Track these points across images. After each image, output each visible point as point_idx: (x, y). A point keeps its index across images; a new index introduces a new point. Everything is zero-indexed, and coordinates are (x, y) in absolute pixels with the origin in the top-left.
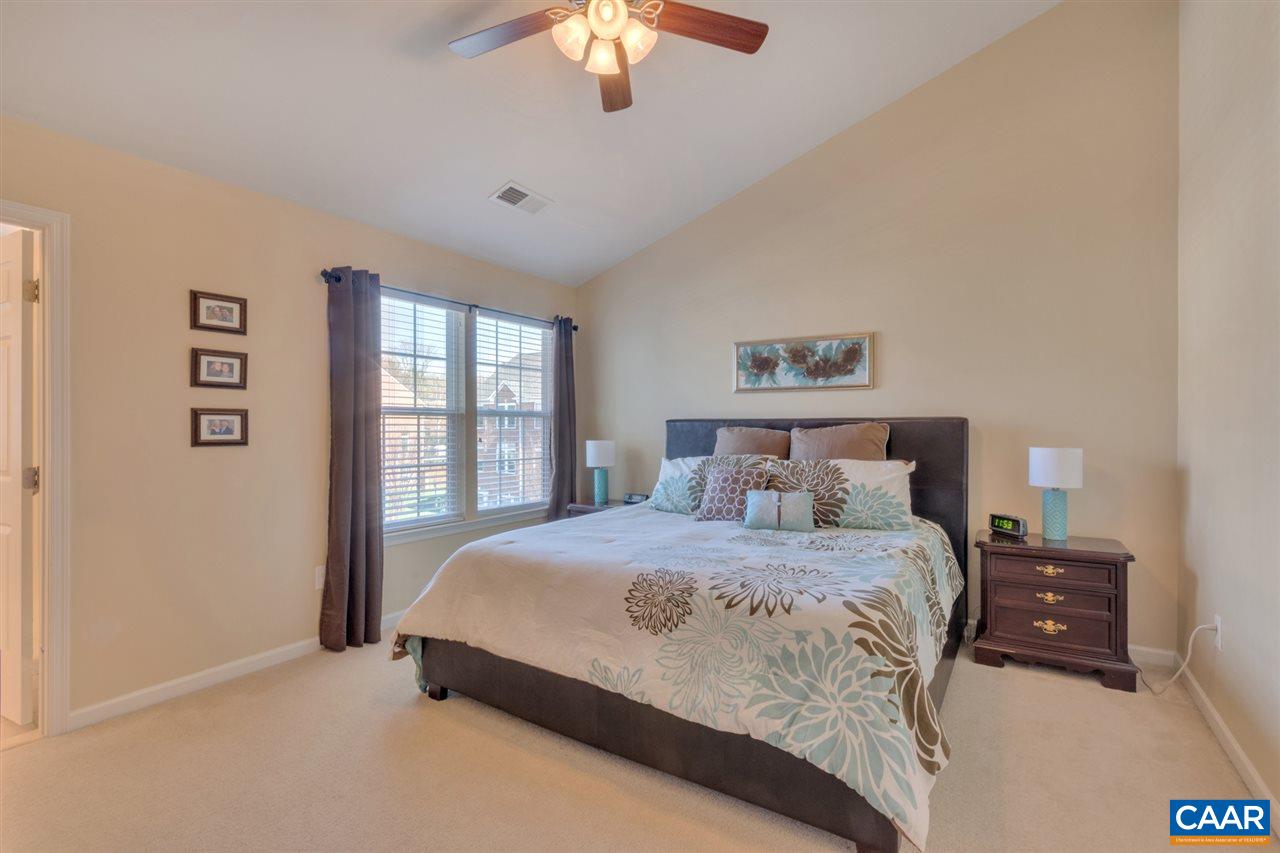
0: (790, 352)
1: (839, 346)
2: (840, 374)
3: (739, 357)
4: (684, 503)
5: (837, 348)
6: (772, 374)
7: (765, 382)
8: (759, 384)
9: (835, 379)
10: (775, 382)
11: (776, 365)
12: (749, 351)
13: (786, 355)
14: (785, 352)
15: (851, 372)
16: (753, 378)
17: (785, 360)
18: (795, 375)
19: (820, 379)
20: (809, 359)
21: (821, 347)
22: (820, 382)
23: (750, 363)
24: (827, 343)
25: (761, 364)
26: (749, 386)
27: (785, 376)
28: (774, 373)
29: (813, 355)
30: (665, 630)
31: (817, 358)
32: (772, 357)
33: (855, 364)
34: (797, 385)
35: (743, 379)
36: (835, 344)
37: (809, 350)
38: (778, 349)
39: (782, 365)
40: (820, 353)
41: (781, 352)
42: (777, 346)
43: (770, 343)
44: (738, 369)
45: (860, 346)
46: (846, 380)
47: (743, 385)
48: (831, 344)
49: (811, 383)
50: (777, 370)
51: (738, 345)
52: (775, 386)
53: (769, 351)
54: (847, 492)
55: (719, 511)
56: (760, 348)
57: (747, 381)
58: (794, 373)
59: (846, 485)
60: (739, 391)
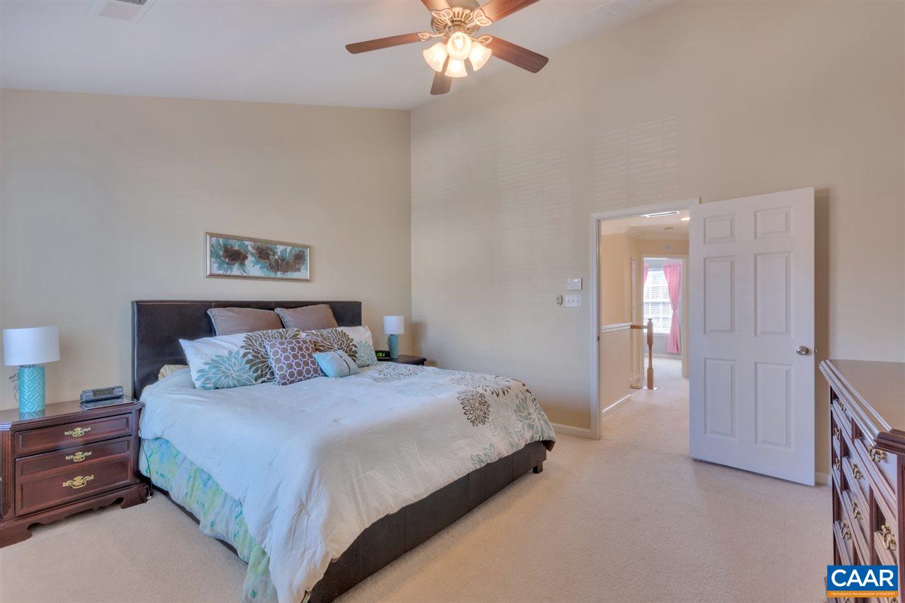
0: (257, 249)
1: (291, 252)
2: (291, 270)
3: (212, 246)
4: (245, 376)
5: (290, 252)
6: (242, 264)
7: (236, 270)
8: (231, 272)
9: (289, 273)
10: (245, 272)
11: (246, 258)
12: (222, 243)
13: (254, 251)
14: (253, 248)
15: (299, 270)
16: (225, 266)
17: (252, 254)
18: (261, 268)
19: (279, 273)
20: (271, 257)
21: (280, 249)
22: (279, 275)
23: (222, 253)
24: (283, 247)
25: (232, 255)
26: (221, 272)
27: (253, 267)
28: (244, 264)
29: (274, 254)
30: (486, 419)
31: (277, 257)
32: (241, 250)
33: (300, 265)
34: (262, 275)
35: (215, 266)
36: (289, 249)
37: (271, 250)
38: (247, 245)
39: (250, 259)
40: (279, 254)
41: (250, 248)
42: (247, 243)
43: (241, 239)
44: (211, 256)
45: (304, 253)
46: (296, 275)
47: (215, 271)
48: (286, 249)
49: (272, 275)
50: (247, 262)
51: (212, 235)
52: (245, 274)
53: (239, 246)
54: (356, 347)
55: (300, 373)
56: (232, 242)
57: (219, 268)
58: (260, 266)
59: (354, 342)
60: (212, 275)
